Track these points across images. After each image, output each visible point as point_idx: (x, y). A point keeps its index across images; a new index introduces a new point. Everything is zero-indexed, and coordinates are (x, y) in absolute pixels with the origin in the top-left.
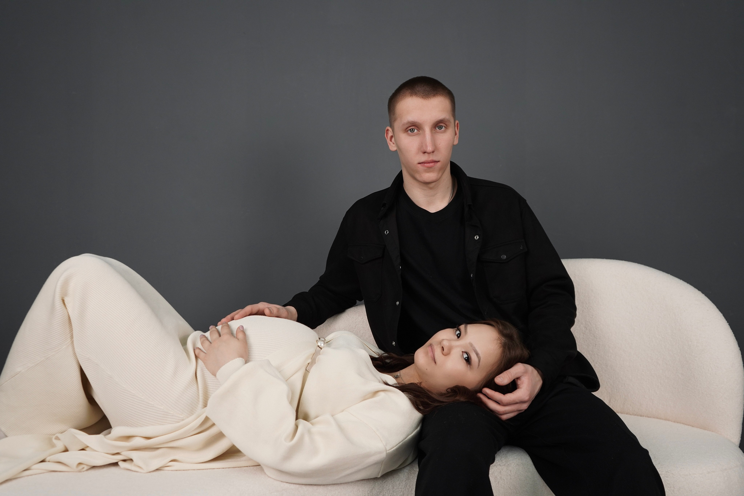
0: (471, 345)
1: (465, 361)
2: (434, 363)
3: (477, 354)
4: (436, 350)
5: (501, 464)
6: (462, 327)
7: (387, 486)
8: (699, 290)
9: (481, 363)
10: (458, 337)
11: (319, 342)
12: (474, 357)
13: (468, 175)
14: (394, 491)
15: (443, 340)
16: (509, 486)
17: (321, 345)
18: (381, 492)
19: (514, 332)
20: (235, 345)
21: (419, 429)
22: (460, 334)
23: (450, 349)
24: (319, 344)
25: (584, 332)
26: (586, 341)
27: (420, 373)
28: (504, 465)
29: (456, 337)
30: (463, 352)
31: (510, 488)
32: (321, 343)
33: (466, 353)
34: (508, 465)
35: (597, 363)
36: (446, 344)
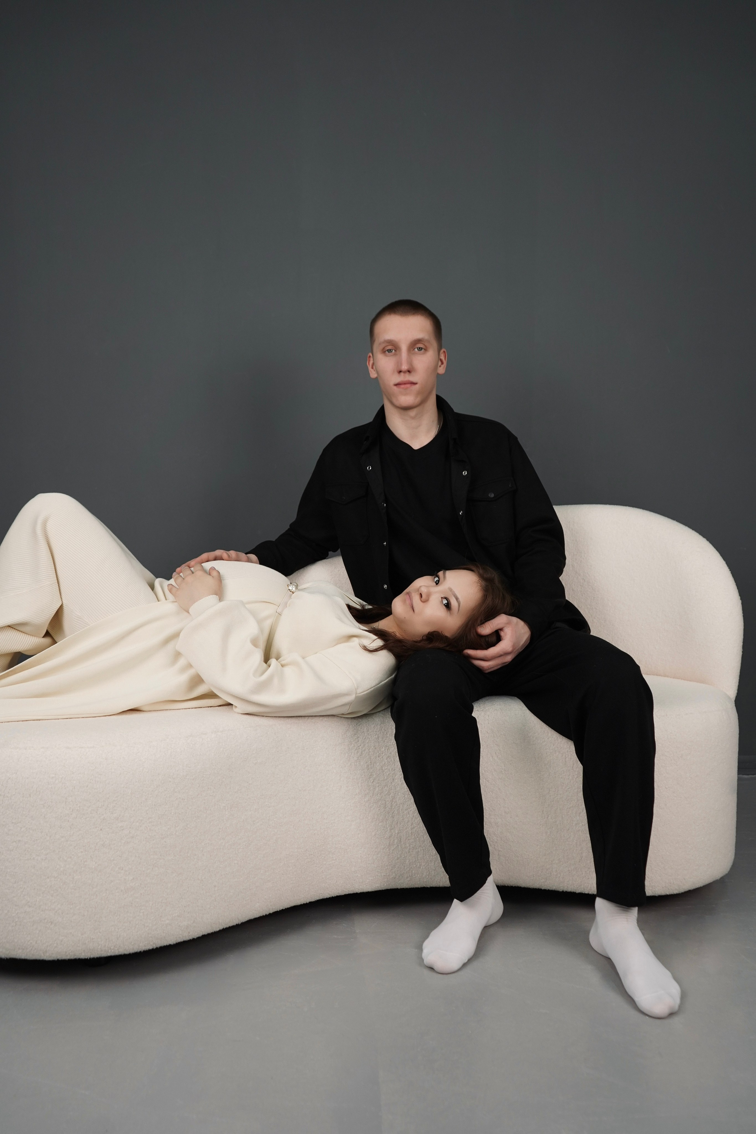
0: (451, 590)
1: (444, 607)
2: (413, 611)
3: (457, 599)
4: (414, 598)
5: (479, 710)
6: (441, 574)
7: (361, 728)
8: (704, 537)
9: (460, 608)
10: (437, 584)
11: (290, 586)
12: (454, 603)
13: (455, 411)
14: (368, 734)
15: (421, 586)
16: (487, 731)
17: (292, 589)
18: (355, 734)
19: (494, 574)
20: (210, 581)
21: (393, 676)
22: (439, 581)
23: (429, 595)
24: (290, 588)
25: (582, 584)
26: (584, 594)
27: (400, 623)
28: (483, 710)
29: (435, 584)
30: (442, 598)
31: (487, 732)
32: (292, 587)
33: (446, 598)
34: (487, 710)
35: (595, 618)
36: (424, 590)
